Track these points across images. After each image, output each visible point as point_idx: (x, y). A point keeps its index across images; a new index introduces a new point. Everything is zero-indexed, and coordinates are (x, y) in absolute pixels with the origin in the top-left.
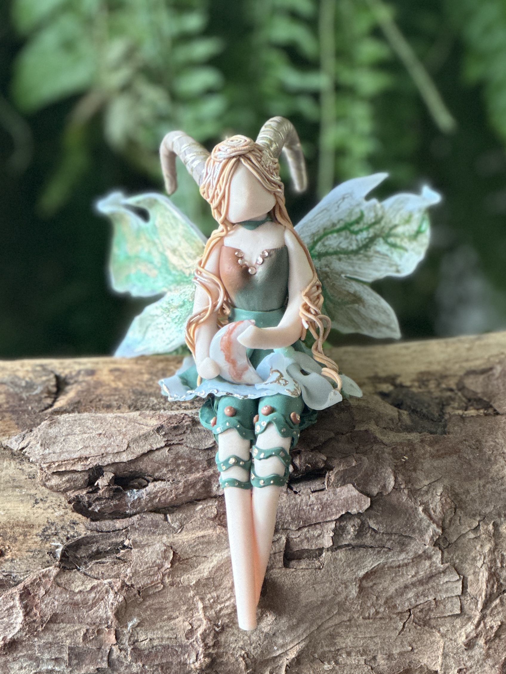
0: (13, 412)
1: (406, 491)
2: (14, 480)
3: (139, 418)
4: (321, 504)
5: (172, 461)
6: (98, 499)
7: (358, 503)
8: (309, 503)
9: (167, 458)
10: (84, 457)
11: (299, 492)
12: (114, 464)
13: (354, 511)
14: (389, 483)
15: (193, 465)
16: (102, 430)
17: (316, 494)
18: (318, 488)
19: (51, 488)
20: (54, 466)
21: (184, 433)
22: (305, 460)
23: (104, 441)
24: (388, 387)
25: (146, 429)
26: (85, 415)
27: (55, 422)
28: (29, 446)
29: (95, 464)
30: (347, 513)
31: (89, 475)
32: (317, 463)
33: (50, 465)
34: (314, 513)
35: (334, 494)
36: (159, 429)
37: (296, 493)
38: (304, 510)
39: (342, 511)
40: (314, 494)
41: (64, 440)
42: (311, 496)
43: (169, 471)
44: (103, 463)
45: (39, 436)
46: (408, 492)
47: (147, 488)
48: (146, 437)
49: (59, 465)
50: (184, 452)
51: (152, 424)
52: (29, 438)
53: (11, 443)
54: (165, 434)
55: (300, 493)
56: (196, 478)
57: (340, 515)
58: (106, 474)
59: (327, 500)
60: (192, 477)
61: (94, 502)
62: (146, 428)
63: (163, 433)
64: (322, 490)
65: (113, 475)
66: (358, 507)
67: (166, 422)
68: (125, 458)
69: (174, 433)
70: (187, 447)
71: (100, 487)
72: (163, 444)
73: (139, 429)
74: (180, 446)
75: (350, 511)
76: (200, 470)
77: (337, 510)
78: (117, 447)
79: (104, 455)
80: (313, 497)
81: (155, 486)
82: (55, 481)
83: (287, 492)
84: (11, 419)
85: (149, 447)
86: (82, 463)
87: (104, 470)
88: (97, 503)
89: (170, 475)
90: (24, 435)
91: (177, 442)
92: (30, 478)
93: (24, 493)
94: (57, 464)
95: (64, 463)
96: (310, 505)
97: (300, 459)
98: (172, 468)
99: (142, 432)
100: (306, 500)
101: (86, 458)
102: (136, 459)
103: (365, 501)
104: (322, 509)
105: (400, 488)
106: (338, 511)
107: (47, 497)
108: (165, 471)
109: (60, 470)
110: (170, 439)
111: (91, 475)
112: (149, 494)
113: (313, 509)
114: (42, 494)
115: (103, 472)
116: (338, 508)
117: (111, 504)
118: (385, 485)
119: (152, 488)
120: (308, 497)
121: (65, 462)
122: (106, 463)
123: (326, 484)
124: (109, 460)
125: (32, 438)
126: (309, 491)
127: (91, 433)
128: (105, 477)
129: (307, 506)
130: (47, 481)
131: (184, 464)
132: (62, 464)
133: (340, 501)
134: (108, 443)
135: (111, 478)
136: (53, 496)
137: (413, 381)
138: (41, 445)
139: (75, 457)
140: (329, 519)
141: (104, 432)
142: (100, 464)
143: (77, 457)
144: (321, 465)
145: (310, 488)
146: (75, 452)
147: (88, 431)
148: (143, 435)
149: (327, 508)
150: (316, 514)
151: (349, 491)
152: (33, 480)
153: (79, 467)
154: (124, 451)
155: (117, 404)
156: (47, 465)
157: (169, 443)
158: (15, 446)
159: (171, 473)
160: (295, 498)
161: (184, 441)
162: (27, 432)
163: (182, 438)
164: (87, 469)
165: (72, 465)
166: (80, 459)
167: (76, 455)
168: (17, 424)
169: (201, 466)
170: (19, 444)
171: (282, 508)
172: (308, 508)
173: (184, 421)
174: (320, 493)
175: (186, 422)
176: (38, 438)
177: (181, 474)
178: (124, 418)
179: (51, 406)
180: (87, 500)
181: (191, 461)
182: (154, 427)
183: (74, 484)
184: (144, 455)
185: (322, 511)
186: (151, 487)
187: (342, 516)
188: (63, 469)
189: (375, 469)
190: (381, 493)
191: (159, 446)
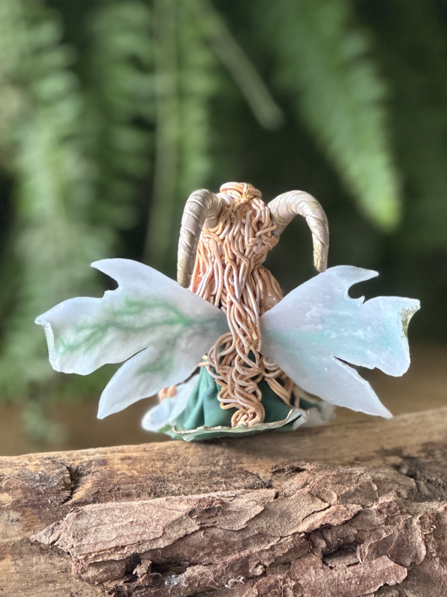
0: (34, 506)
1: (438, 560)
2: (46, 575)
3: (166, 503)
4: (358, 577)
5: (208, 544)
6: (138, 588)
7: (395, 573)
8: (347, 577)
9: (203, 541)
10: (121, 545)
11: (335, 566)
12: (151, 551)
13: (392, 582)
14: (421, 553)
15: (230, 547)
16: (132, 517)
17: (352, 568)
18: (352, 562)
19: (88, 580)
20: (90, 557)
21: (216, 515)
22: (337, 534)
23: (137, 529)
24: (396, 459)
25: (177, 515)
26: (109, 505)
27: (82, 514)
28: (60, 539)
29: (132, 552)
30: (386, 585)
31: (127, 564)
32: (347, 537)
33: (86, 557)
34: (353, 587)
35: (370, 566)
36: (191, 513)
37: (331, 568)
38: (342, 585)
39: (380, 583)
40: (349, 568)
41: (95, 531)
42: (347, 570)
43: (206, 554)
44: (141, 550)
45: (69, 528)
46: (440, 560)
47: (186, 573)
48: (179, 521)
49: (95, 556)
50: (219, 534)
51: (182, 509)
52: (59, 531)
53: (40, 537)
54: (198, 518)
55: (336, 568)
56: (233, 560)
57: (378, 587)
58: (144, 562)
59: (364, 573)
60: (229, 559)
61: (134, 591)
62: (177, 513)
63: (196, 516)
64: (356, 564)
65: (150, 562)
66: (395, 578)
67: (196, 506)
68: (162, 544)
69: (206, 516)
70: (221, 528)
71: (139, 576)
72: (198, 528)
73: (171, 514)
74: (214, 529)
75: (388, 583)
76: (236, 552)
77: (375, 582)
78: (152, 534)
79: (141, 542)
80: (350, 572)
81: (193, 571)
82: (91, 573)
83: (322, 568)
84: (32, 514)
85: (185, 531)
86: (119, 553)
87: (141, 557)
88: (137, 592)
89: (207, 558)
90: (53, 529)
91: (210, 525)
92: (62, 572)
93: (58, 587)
94: (93, 555)
95: (100, 553)
96: (348, 579)
97: (332, 534)
98: (208, 552)
99: (174, 518)
100: (343, 575)
101: (123, 547)
102: (172, 544)
103: (401, 571)
104: (360, 582)
105: (432, 556)
106: (376, 584)
107: (82, 590)
108: (201, 554)
109: (97, 561)
110: (203, 522)
111: (128, 563)
112: (188, 579)
113: (351, 583)
114: (77, 588)
115: (140, 559)
116: (376, 581)
117: (151, 591)
118: (417, 554)
119: (191, 572)
120: (344, 571)
121: (102, 552)
122: (143, 551)
123: (359, 557)
124: (145, 548)
125: (61, 531)
126: (344, 565)
127: (122, 521)
128: (143, 565)
129: (345, 580)
130: (83, 573)
131: (220, 546)
132: (99, 555)
133: (377, 573)
134: (142, 530)
135: (149, 565)
136: (88, 589)
137: (419, 452)
138: (74, 537)
139: (111, 546)
140: (368, 592)
141: (135, 520)
142: (137, 552)
143: (114, 546)
144: (352, 539)
145: (344, 563)
146: (110, 542)
147: (118, 520)
148: (177, 520)
149: (364, 581)
150: (355, 588)
151: (384, 563)
152: (66, 573)
153: (116, 557)
154: (160, 537)
155: (137, 492)
156: (84, 556)
157: (203, 526)
158: (46, 540)
159: (208, 556)
160: (331, 573)
161: (217, 523)
162: (55, 526)
163: (214, 521)
164: (125, 557)
165: (109, 555)
166: (117, 548)
167: (113, 544)
168: (40, 518)
169: (236, 547)
170: (49, 537)
171: (320, 583)
172: (346, 582)
173: (214, 504)
174: (355, 567)
175: (216, 504)
176: (68, 530)
177: (217, 557)
178: (151, 504)
179: (70, 498)
180: (126, 589)
181: (226, 543)
182: (186, 511)
183: (111, 575)
184: (180, 539)
185: (360, 584)
186: (189, 572)
187: (381, 587)
188: (101, 560)
189: (406, 539)
190: (414, 563)
191: (193, 530)
